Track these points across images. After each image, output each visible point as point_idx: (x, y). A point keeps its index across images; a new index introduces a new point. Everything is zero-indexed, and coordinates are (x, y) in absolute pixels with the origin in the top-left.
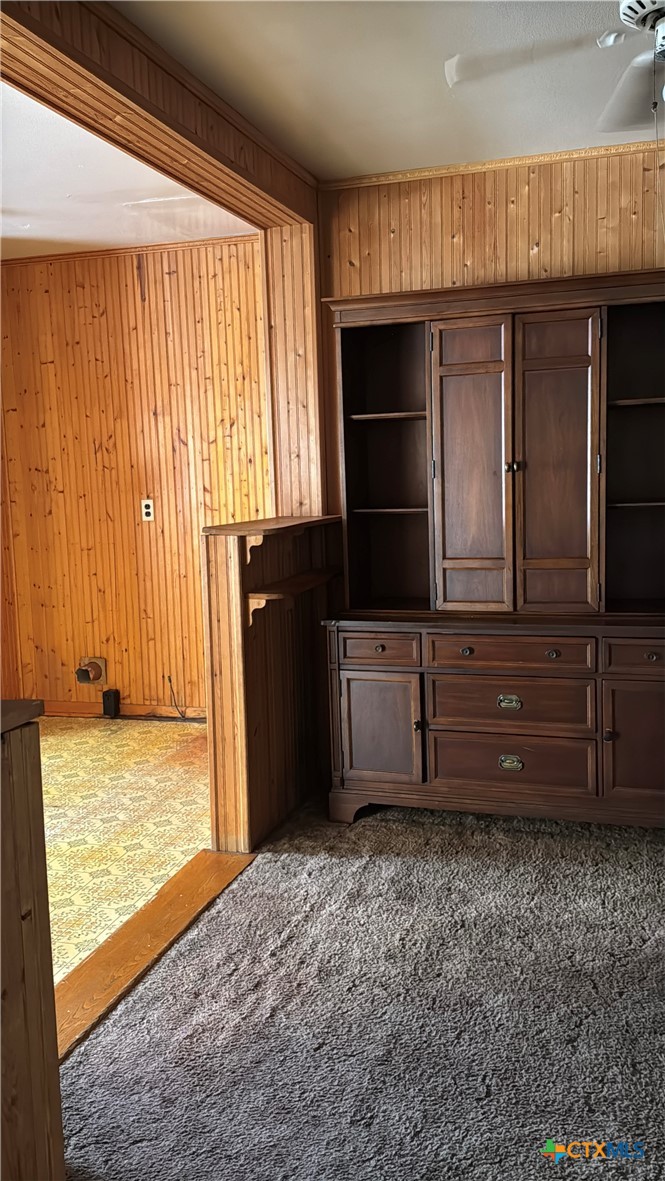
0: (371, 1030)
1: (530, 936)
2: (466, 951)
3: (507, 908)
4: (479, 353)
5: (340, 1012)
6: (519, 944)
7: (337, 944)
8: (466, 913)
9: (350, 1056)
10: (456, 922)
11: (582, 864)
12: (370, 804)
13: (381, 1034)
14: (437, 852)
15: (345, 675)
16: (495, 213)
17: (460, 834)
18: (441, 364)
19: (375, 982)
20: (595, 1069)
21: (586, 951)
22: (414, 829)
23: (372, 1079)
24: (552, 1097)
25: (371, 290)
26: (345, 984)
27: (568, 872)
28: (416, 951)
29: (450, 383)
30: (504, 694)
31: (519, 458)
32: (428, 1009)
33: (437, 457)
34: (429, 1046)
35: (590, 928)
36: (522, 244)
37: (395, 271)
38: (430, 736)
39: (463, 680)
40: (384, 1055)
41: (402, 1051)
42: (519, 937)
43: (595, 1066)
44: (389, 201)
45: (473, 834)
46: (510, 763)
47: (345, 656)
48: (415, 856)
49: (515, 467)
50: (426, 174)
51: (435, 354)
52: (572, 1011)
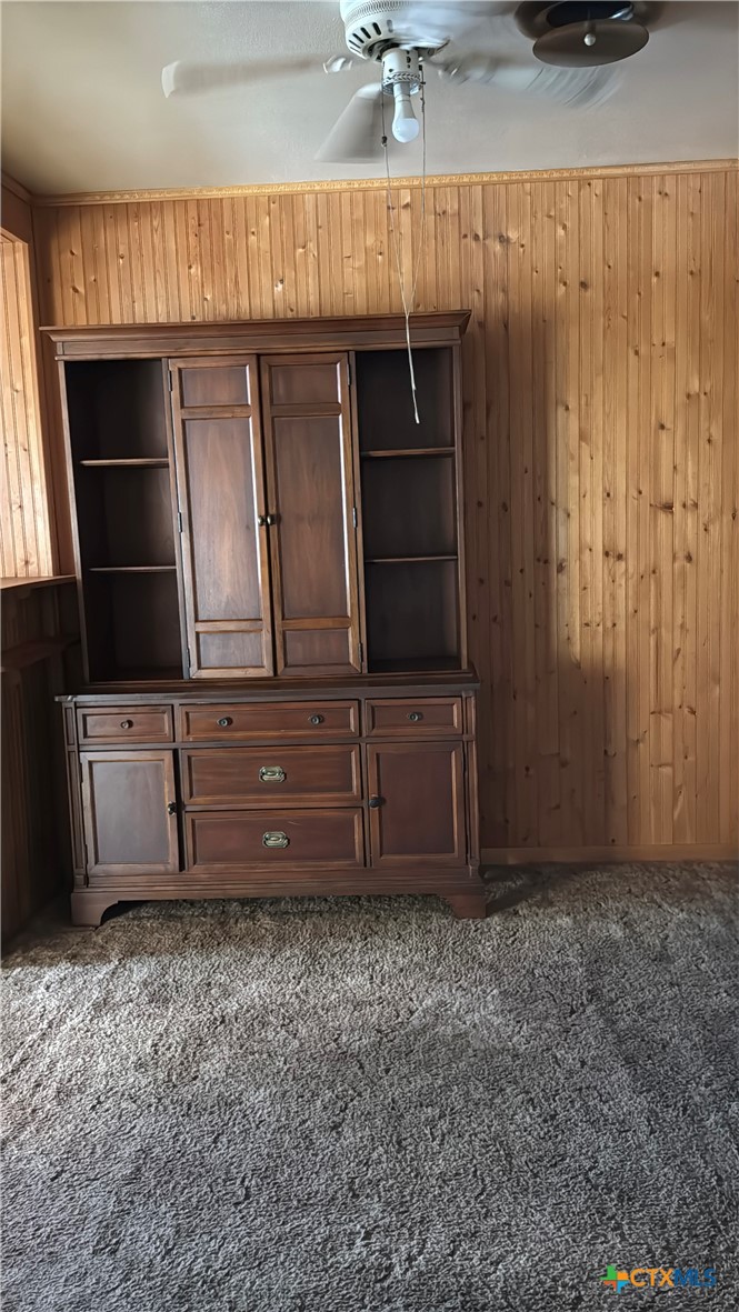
0: (119, 1149)
1: (295, 1023)
2: (226, 1048)
3: (271, 996)
4: (224, 395)
5: (82, 1133)
6: (283, 1032)
7: (79, 1060)
8: (226, 1008)
9: (94, 1180)
10: (215, 1019)
11: (350, 940)
12: (119, 902)
13: (129, 1150)
14: (196, 947)
15: (85, 757)
16: (235, 244)
17: (222, 924)
18: (182, 407)
19: (123, 1095)
20: (360, 1152)
21: (353, 1030)
22: (171, 924)
23: (119, 1202)
24: (315, 1188)
25: (99, 320)
26: (88, 1102)
27: (336, 950)
28: (170, 1056)
29: (192, 426)
30: (266, 766)
31: (272, 511)
32: (183, 1116)
33: (183, 509)
34: (183, 1156)
35: (358, 1005)
36: (266, 281)
37: (127, 301)
38: (187, 819)
39: (221, 754)
40: (132, 1173)
41: (153, 1165)
42: (283, 1025)
43: (360, 1149)
44: (116, 221)
45: (237, 921)
46: (275, 840)
47: (85, 736)
48: (171, 953)
49: (269, 520)
50: (156, 197)
51: (175, 394)
52: (337, 1096)
